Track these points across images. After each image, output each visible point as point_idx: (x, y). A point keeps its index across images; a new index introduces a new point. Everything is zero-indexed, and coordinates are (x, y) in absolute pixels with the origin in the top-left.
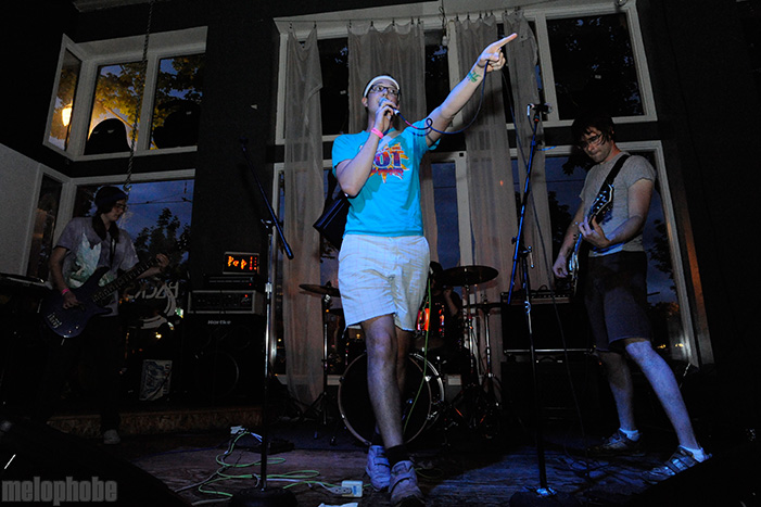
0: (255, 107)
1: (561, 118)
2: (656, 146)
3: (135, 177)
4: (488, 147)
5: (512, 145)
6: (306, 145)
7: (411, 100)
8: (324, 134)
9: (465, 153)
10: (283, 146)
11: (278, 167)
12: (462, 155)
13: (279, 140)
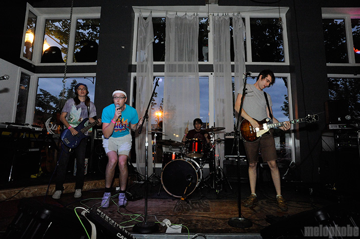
0: (123, 47)
1: (253, 61)
2: (288, 75)
3: (68, 75)
4: (223, 72)
5: (233, 71)
6: (146, 65)
7: (192, 49)
8: (154, 61)
9: (213, 73)
10: (136, 65)
11: (133, 75)
12: (212, 74)
13: (134, 63)
